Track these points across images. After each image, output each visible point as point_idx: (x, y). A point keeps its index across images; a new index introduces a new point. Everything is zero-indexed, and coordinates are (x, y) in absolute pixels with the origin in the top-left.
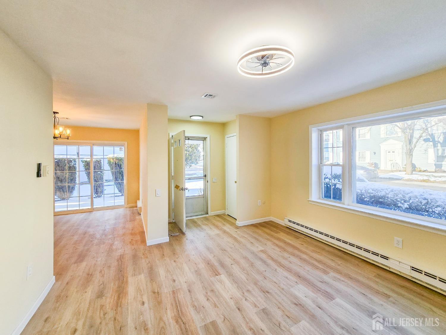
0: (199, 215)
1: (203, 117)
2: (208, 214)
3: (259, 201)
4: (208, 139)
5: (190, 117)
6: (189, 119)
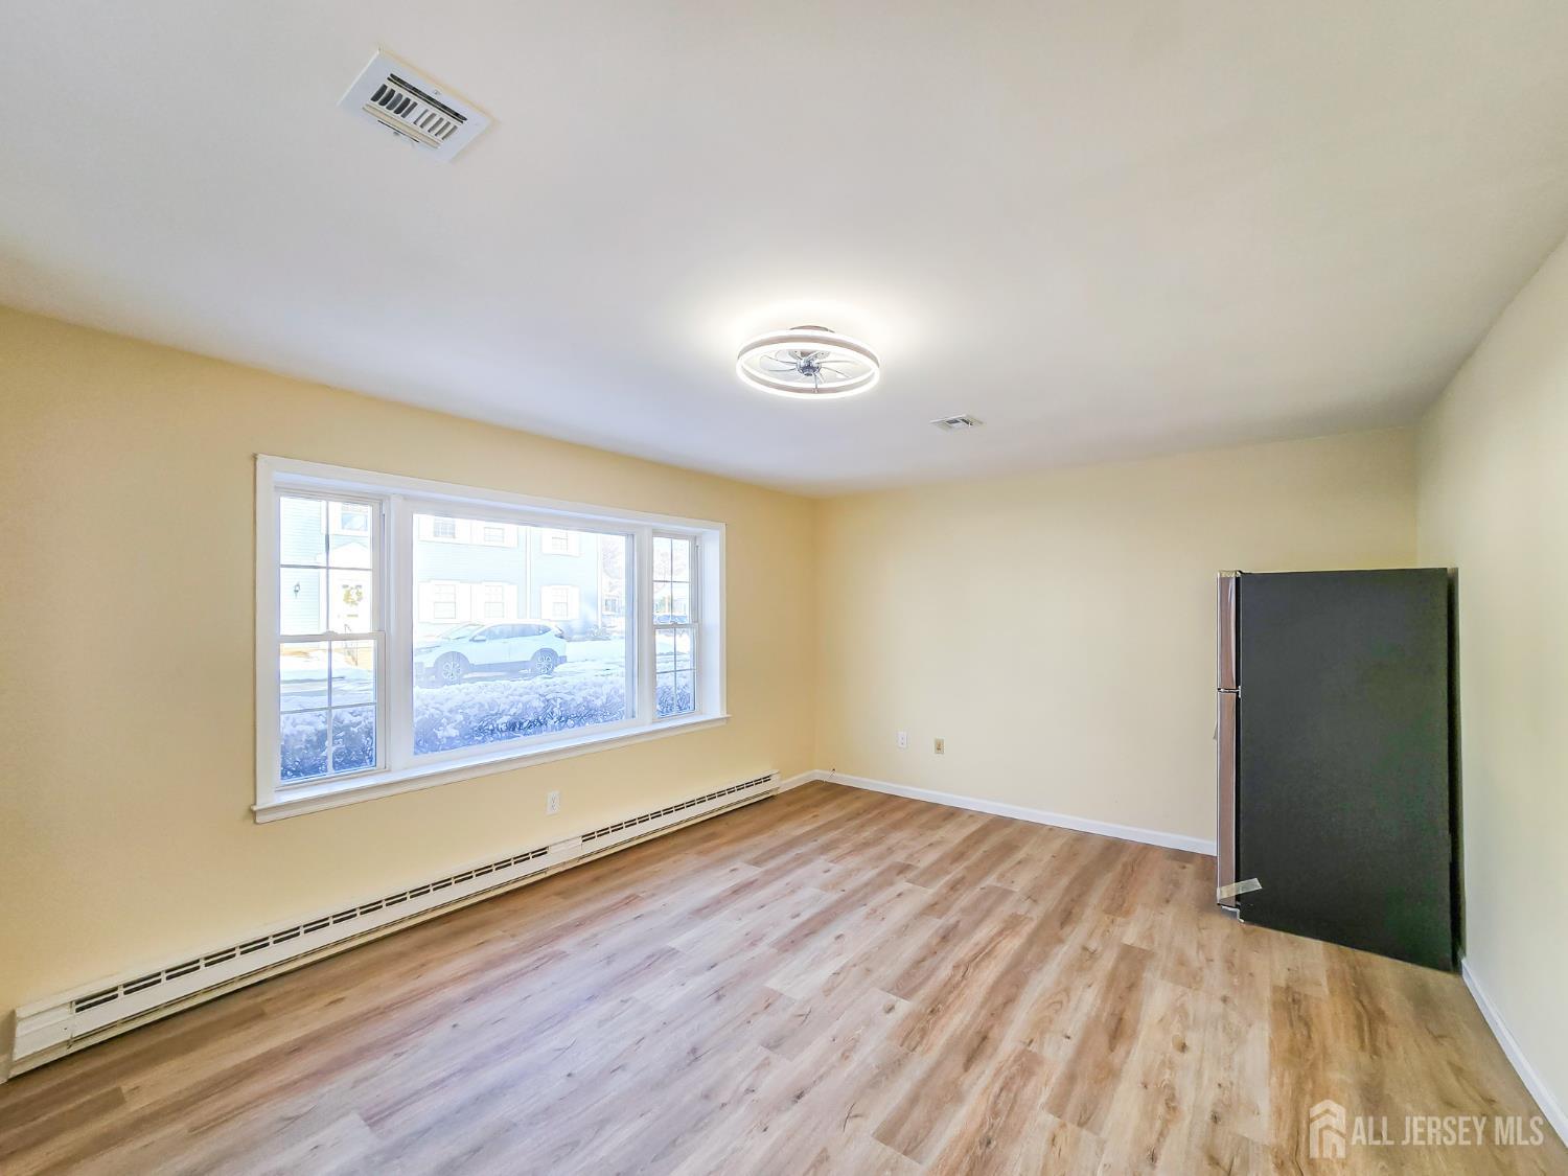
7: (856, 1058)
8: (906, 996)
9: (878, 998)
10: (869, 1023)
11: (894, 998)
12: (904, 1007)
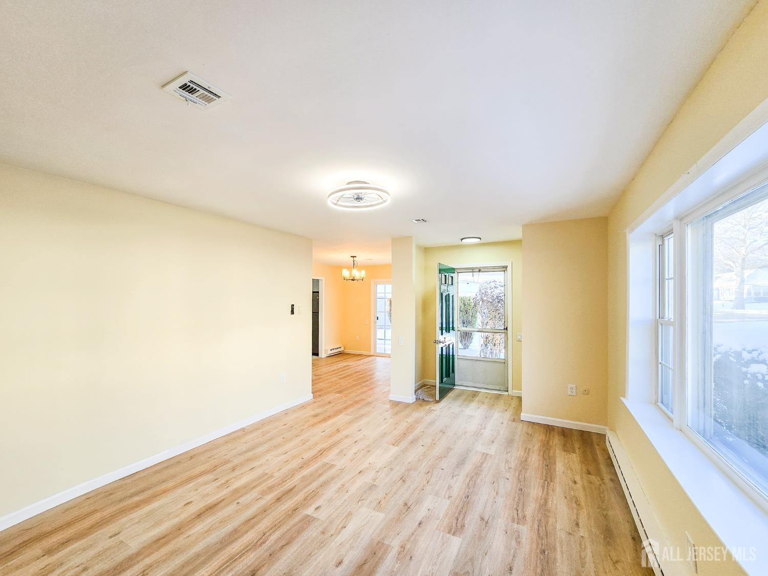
0: (495, 390)
1: (480, 239)
2: (508, 391)
3: (570, 386)
4: (509, 269)
5: (462, 239)
6: (460, 243)
7: (338, 485)
8: (308, 516)
9: (322, 515)
10: (330, 500)
11: (313, 515)
12: (310, 511)
